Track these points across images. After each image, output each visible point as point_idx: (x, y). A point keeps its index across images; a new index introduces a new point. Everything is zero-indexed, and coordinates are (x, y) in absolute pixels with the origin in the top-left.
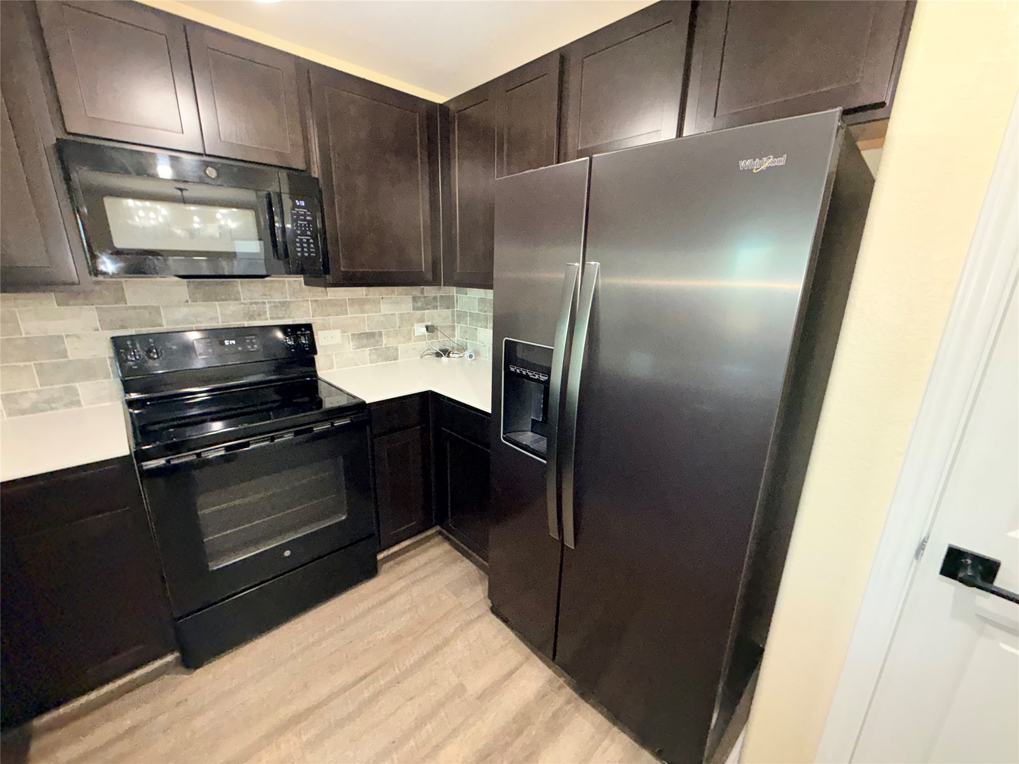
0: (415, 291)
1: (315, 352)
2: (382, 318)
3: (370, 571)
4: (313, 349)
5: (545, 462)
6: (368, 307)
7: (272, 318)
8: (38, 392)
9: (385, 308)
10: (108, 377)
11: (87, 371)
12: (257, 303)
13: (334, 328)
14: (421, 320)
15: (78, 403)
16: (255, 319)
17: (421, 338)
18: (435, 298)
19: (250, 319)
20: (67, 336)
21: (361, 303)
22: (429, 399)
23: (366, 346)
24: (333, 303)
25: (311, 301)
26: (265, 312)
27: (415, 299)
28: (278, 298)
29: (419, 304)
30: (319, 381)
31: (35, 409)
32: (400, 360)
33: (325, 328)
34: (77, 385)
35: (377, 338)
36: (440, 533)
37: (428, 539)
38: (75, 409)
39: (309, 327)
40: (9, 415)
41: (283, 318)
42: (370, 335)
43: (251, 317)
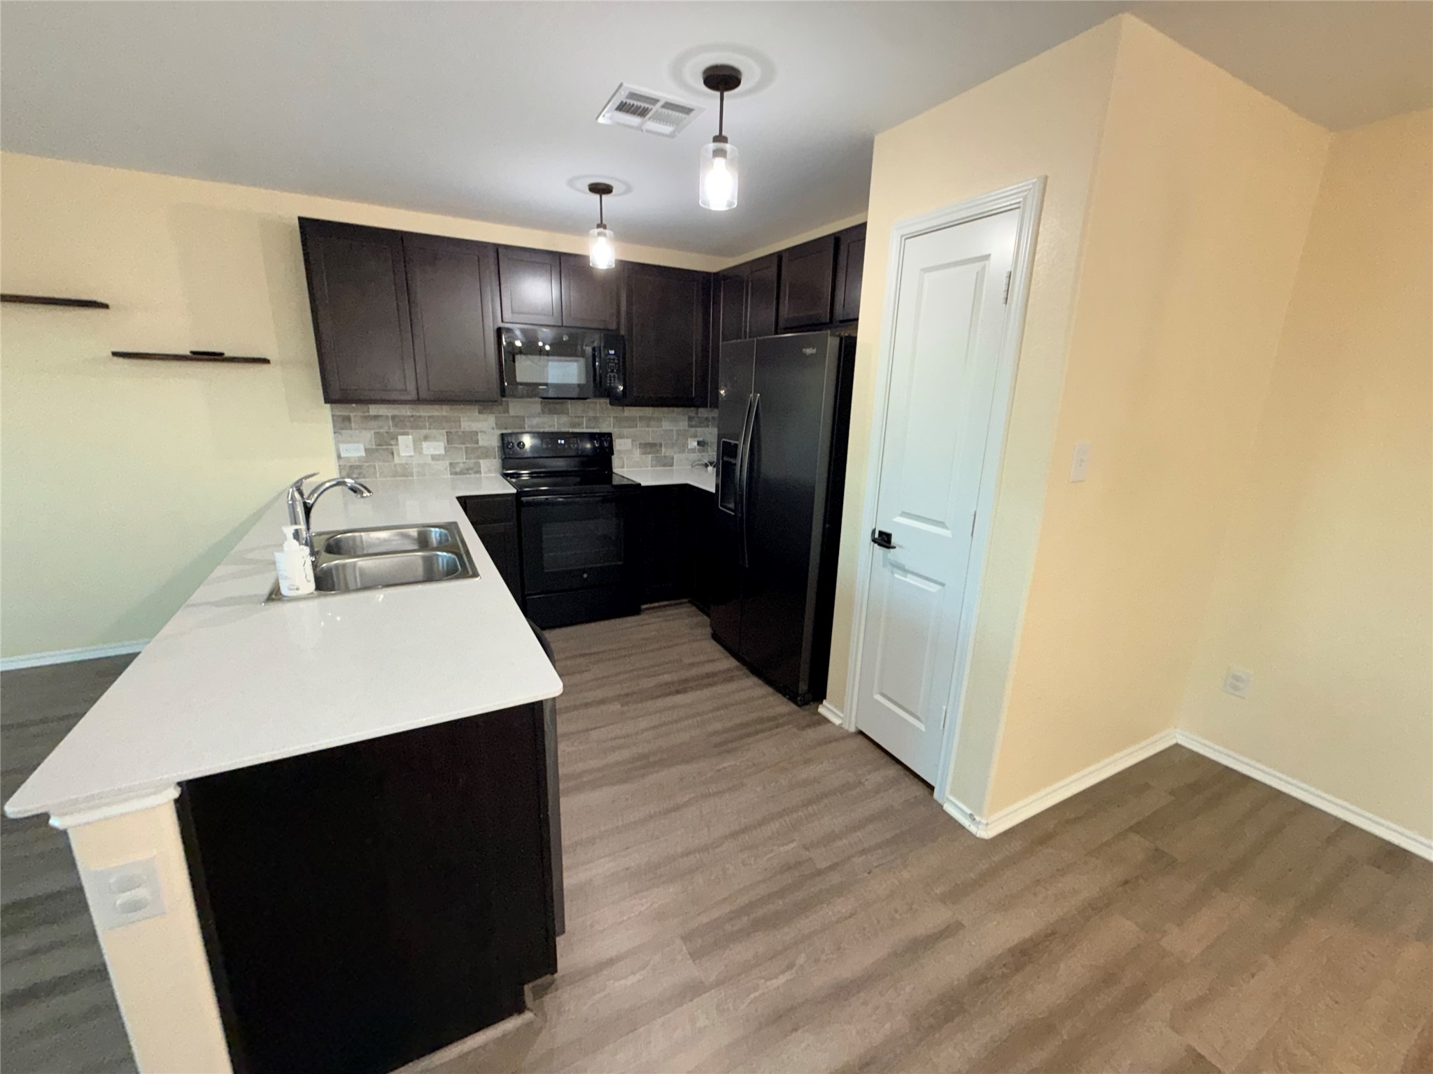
0: (691, 411)
1: (613, 454)
2: (662, 432)
3: (636, 611)
4: (610, 451)
5: (733, 514)
6: (652, 423)
7: (587, 428)
8: (464, 463)
9: (666, 425)
10: (495, 458)
11: (486, 454)
12: (578, 417)
13: (627, 438)
14: (695, 436)
15: (479, 472)
16: (576, 428)
17: (693, 451)
18: (707, 419)
19: (573, 427)
20: (481, 432)
21: (647, 420)
22: (686, 489)
23: (649, 453)
24: (628, 419)
25: (614, 418)
26: (583, 423)
27: (690, 419)
28: (591, 414)
29: (694, 423)
30: (613, 475)
31: (461, 473)
32: (674, 467)
33: (621, 437)
34: (481, 461)
35: (658, 448)
36: (689, 602)
37: (681, 604)
38: (478, 475)
39: (610, 435)
40: (451, 474)
41: (594, 428)
42: (652, 445)
43: (574, 426)
